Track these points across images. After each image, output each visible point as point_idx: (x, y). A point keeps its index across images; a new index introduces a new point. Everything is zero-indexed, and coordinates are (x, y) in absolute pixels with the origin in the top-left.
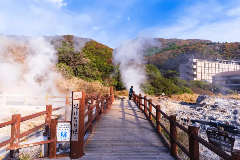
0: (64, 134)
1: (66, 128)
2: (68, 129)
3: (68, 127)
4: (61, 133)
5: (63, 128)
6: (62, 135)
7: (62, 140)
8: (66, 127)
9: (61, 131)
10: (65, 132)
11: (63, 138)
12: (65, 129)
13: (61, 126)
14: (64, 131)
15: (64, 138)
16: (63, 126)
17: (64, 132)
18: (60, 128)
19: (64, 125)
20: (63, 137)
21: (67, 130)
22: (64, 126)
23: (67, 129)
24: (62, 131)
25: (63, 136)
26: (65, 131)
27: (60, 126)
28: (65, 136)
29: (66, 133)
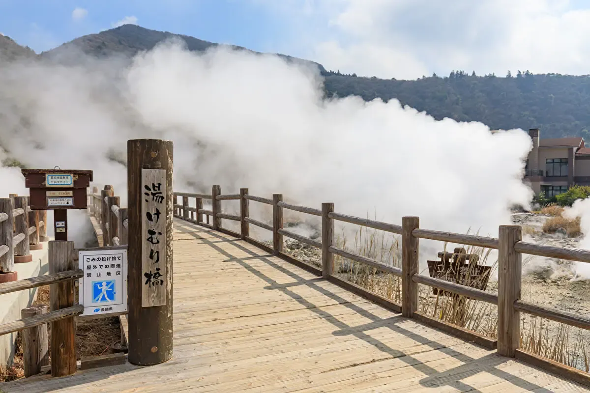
0: (105, 288)
1: (110, 270)
2: (118, 273)
3: (119, 266)
4: (95, 287)
5: (98, 270)
6: (97, 292)
7: (97, 310)
8: (113, 266)
9: (95, 279)
10: (108, 283)
11: (100, 304)
12: (109, 274)
13: (92, 264)
14: (104, 278)
15: (104, 303)
16: (101, 263)
17: (104, 284)
18: (89, 271)
19: (104, 259)
20: (104, 299)
21: (113, 277)
22: (104, 263)
23: (113, 271)
24: (99, 279)
25: (101, 296)
26: (109, 278)
27: (87, 264)
28: (111, 295)
29: (112, 287)
